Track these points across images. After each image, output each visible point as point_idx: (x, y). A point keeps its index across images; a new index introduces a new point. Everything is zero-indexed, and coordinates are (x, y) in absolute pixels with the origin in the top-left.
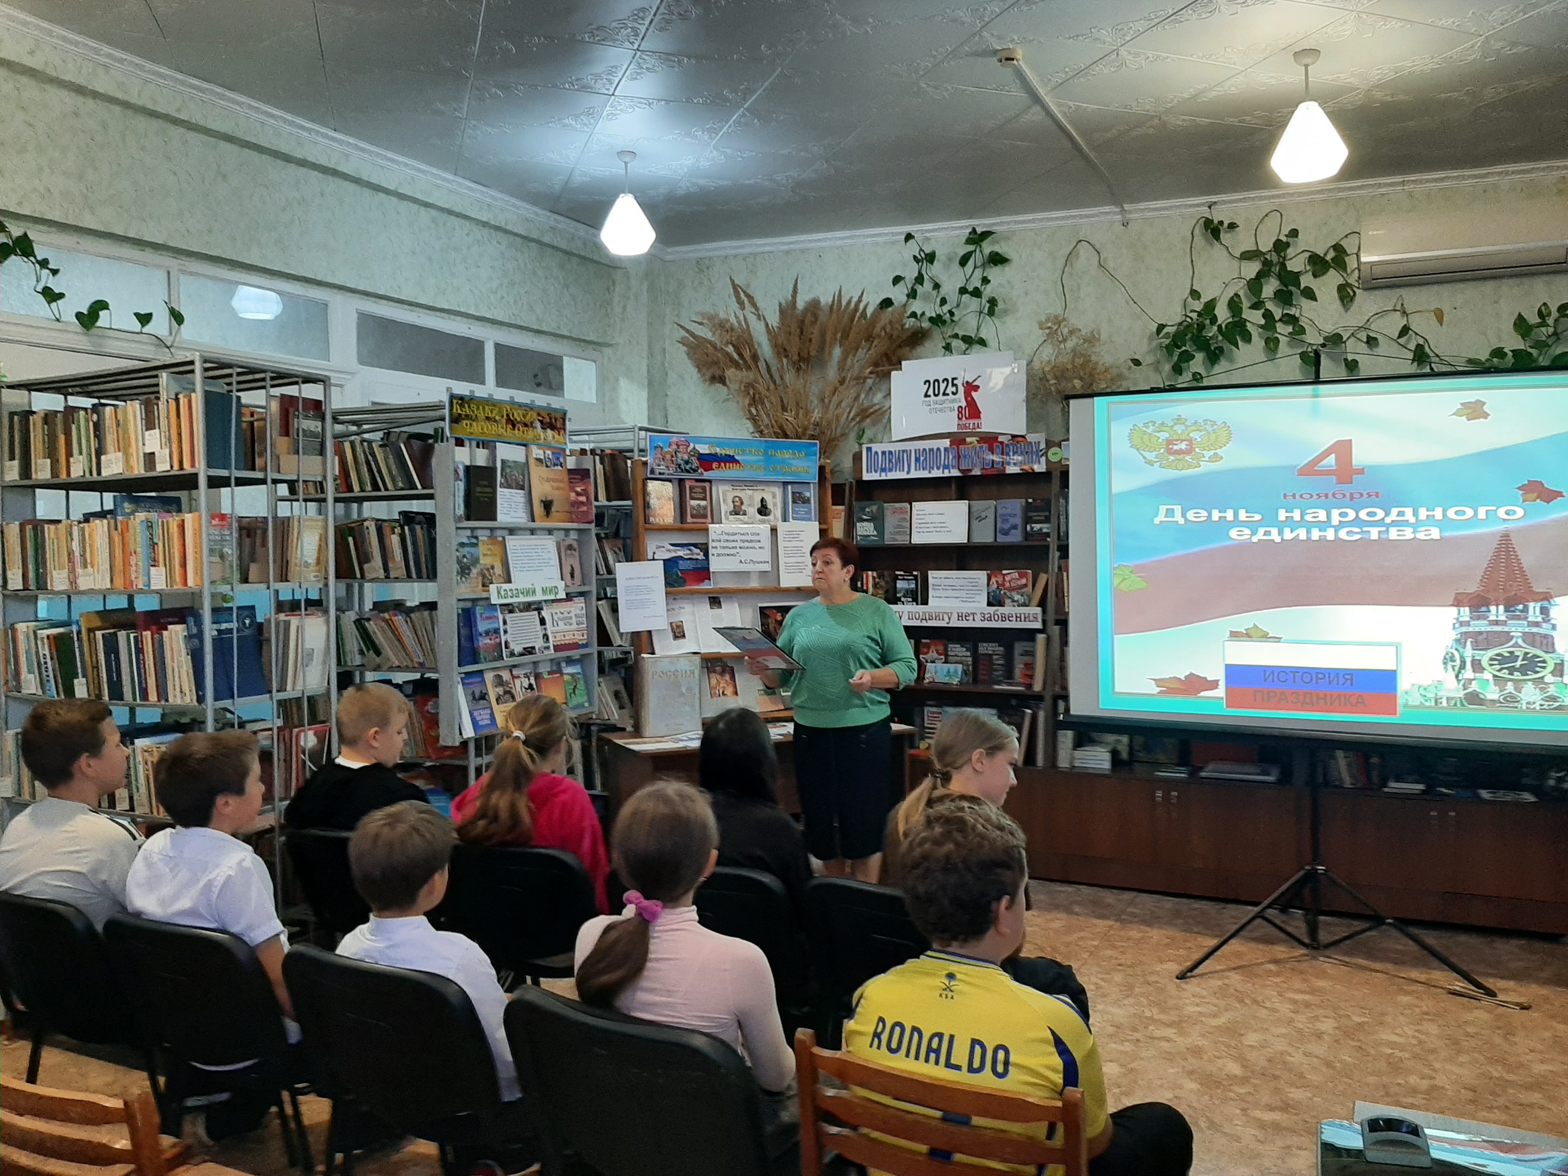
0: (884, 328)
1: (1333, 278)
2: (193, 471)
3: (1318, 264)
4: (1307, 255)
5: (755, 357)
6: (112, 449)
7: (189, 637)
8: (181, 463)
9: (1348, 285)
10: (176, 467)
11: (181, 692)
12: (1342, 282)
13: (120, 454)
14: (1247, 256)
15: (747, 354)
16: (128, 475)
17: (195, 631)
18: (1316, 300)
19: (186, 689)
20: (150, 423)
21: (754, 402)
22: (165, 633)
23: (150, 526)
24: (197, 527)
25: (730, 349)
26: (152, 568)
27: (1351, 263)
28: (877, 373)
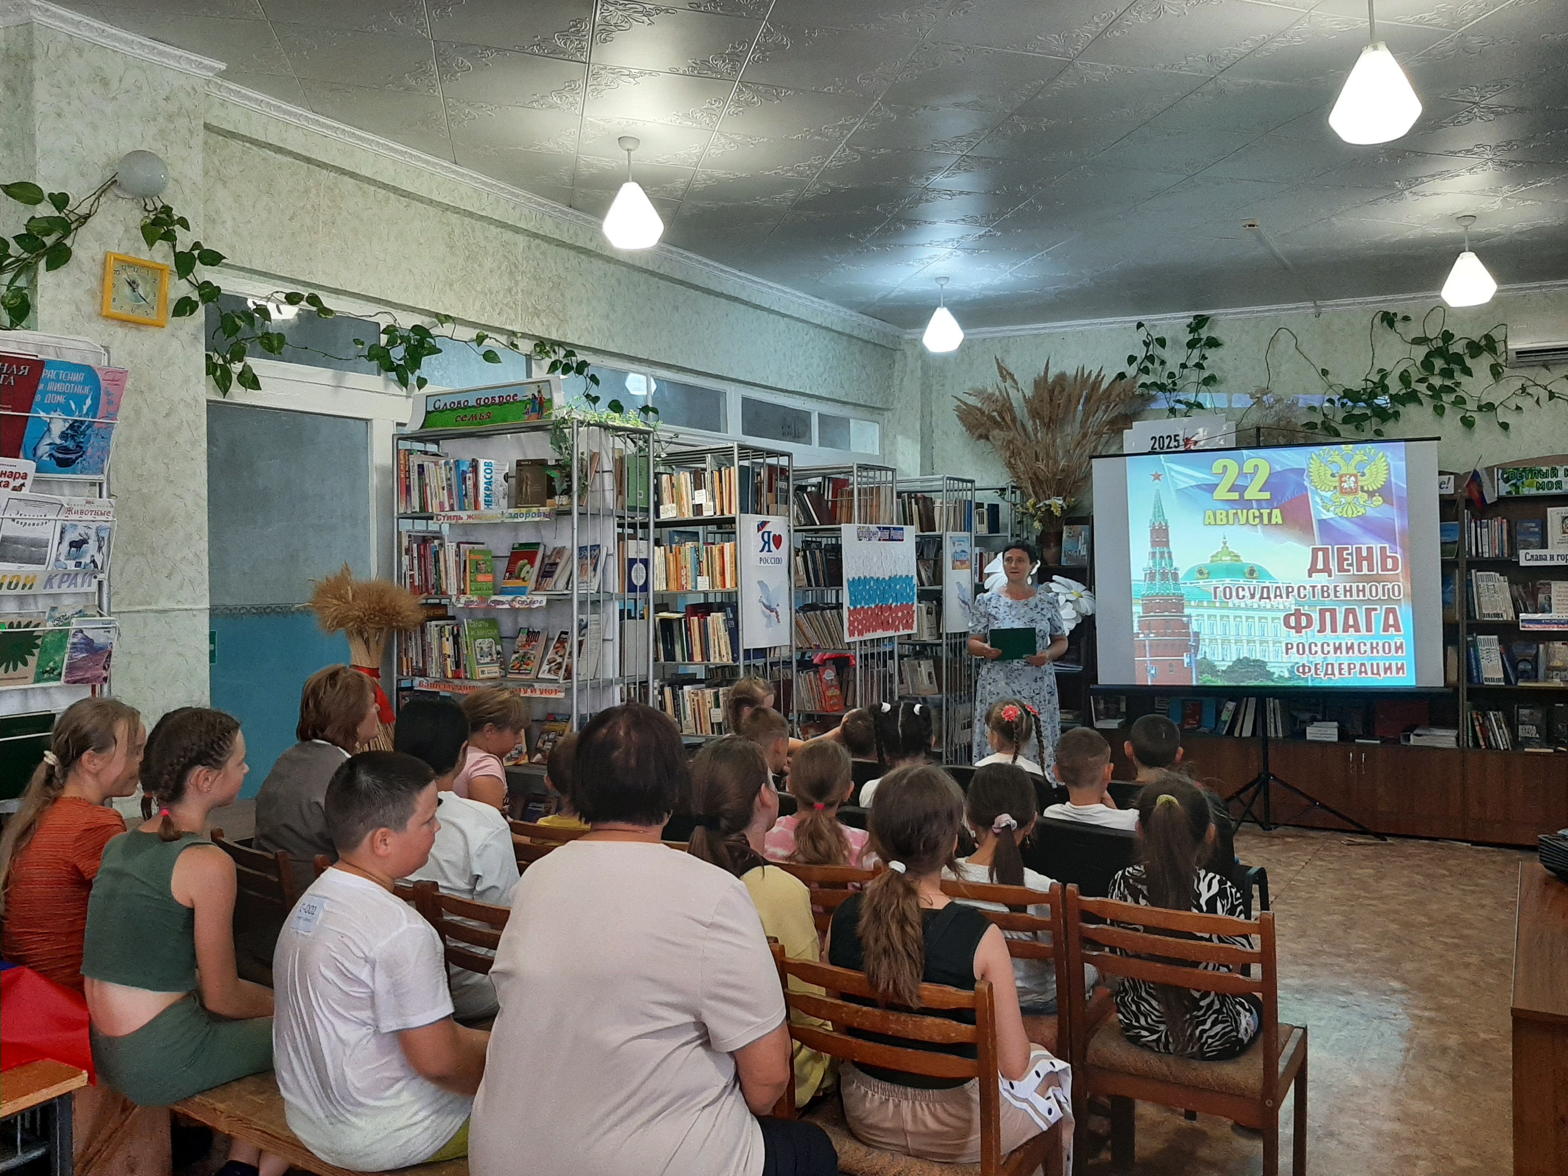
0: (1118, 395)
1: (1485, 361)
2: (731, 516)
3: (1474, 349)
4: (1465, 341)
5: (1014, 420)
6: (667, 501)
7: (727, 621)
8: (722, 511)
9: (1498, 364)
10: (718, 513)
11: (720, 654)
12: (1493, 362)
13: (674, 505)
14: (1417, 341)
15: (1008, 418)
16: (680, 518)
17: (731, 616)
18: (1471, 376)
19: (724, 652)
20: (698, 484)
21: (1013, 455)
22: (708, 618)
23: (697, 550)
24: (733, 551)
25: (995, 414)
26: (699, 578)
27: (1500, 347)
28: (1113, 431)
